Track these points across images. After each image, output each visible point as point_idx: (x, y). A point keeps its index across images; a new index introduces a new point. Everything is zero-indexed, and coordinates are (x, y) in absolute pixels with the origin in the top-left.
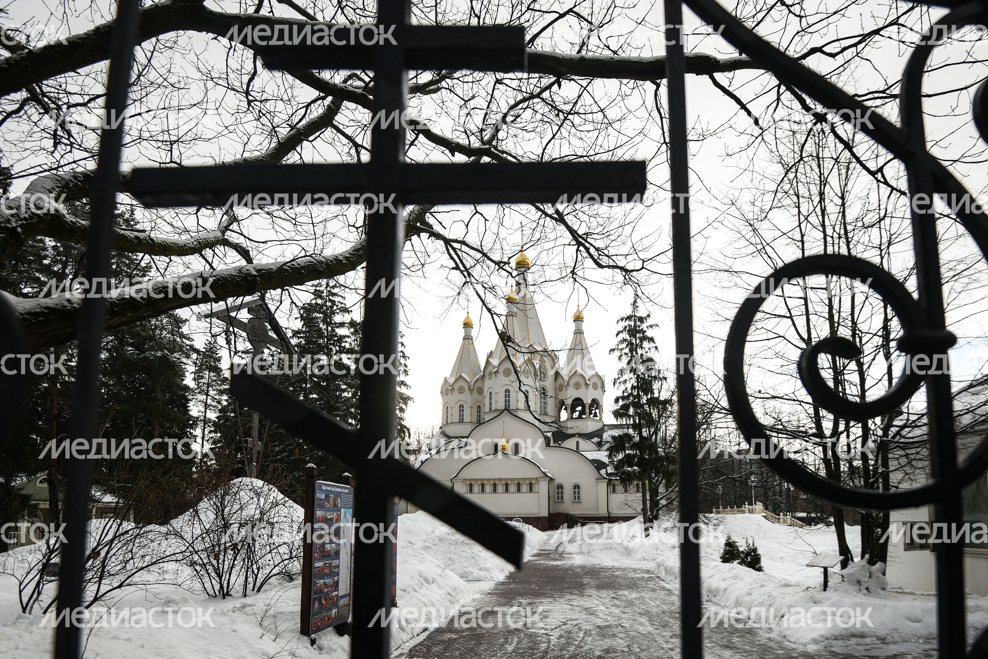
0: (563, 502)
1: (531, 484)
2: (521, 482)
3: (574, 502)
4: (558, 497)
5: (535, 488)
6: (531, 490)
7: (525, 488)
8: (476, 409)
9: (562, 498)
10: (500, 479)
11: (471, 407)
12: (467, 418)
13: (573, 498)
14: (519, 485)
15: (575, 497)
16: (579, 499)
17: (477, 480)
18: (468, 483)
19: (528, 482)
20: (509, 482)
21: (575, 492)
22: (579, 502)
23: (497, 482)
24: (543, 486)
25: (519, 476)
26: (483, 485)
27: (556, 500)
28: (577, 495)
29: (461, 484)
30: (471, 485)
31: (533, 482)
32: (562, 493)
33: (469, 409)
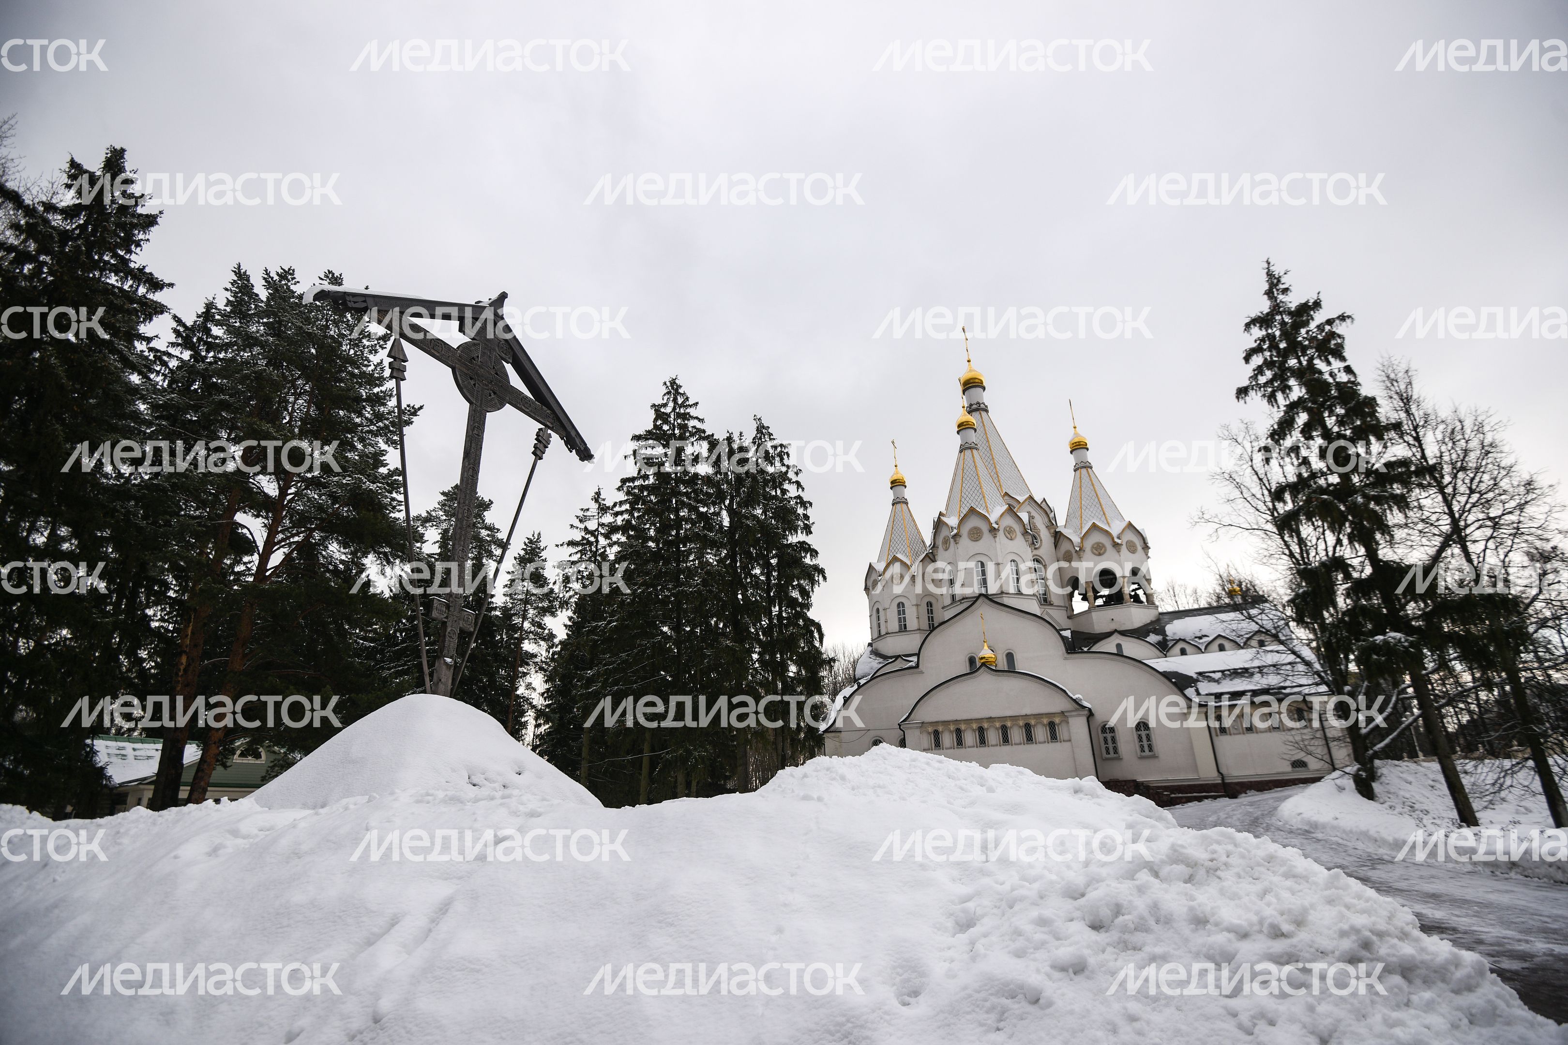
0: (1119, 759)
1: (1052, 726)
2: (1033, 722)
3: (1141, 758)
4: (1107, 749)
5: (1062, 732)
6: (1054, 737)
7: (1040, 733)
8: (924, 609)
9: (1116, 750)
10: (990, 719)
11: (917, 605)
12: (912, 624)
13: (1138, 749)
14: (1028, 728)
15: (1142, 747)
16: (1151, 749)
17: (946, 723)
18: (930, 729)
19: (1045, 721)
20: (1009, 724)
21: (1140, 738)
22: (1155, 757)
23: (986, 725)
24: (1078, 727)
25: (1027, 711)
26: (959, 732)
27: (1105, 755)
28: (1145, 743)
29: (917, 732)
30: (936, 734)
31: (1057, 720)
32: (1114, 740)
33: (914, 608)
